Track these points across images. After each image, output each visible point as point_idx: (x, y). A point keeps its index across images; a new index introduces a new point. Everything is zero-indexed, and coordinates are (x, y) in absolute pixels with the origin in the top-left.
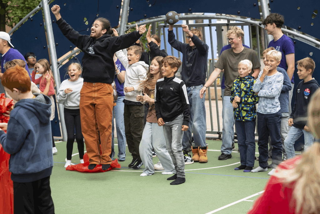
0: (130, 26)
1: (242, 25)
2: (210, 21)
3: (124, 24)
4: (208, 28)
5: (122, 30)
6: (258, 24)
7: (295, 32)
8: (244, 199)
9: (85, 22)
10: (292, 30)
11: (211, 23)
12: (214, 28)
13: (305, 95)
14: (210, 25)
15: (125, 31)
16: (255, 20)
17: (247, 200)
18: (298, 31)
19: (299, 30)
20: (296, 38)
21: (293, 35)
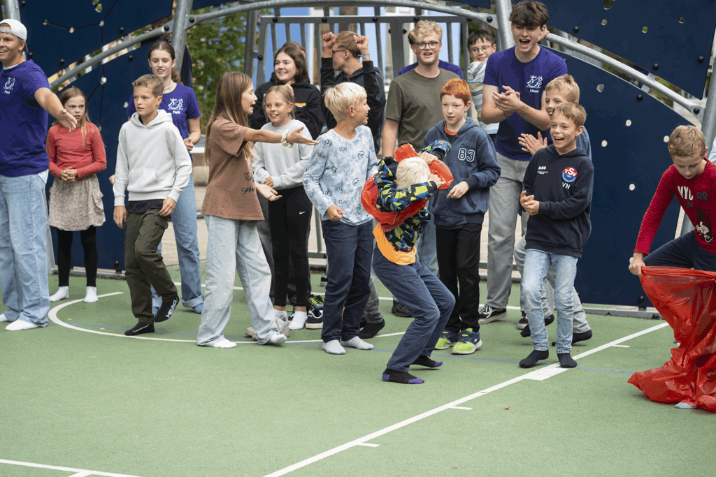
0: (197, 18)
1: (448, 21)
2: (377, 11)
3: (185, 13)
4: (373, 25)
5: (179, 25)
6: (485, 20)
7: (565, 39)
8: (452, 405)
9: (96, 6)
10: (559, 34)
11: (379, 14)
12: (384, 27)
13: (565, 182)
14: (376, 20)
15: (185, 28)
16: (479, 11)
17: (458, 406)
18: (571, 37)
19: (574, 33)
20: (568, 52)
21: (562, 46)
